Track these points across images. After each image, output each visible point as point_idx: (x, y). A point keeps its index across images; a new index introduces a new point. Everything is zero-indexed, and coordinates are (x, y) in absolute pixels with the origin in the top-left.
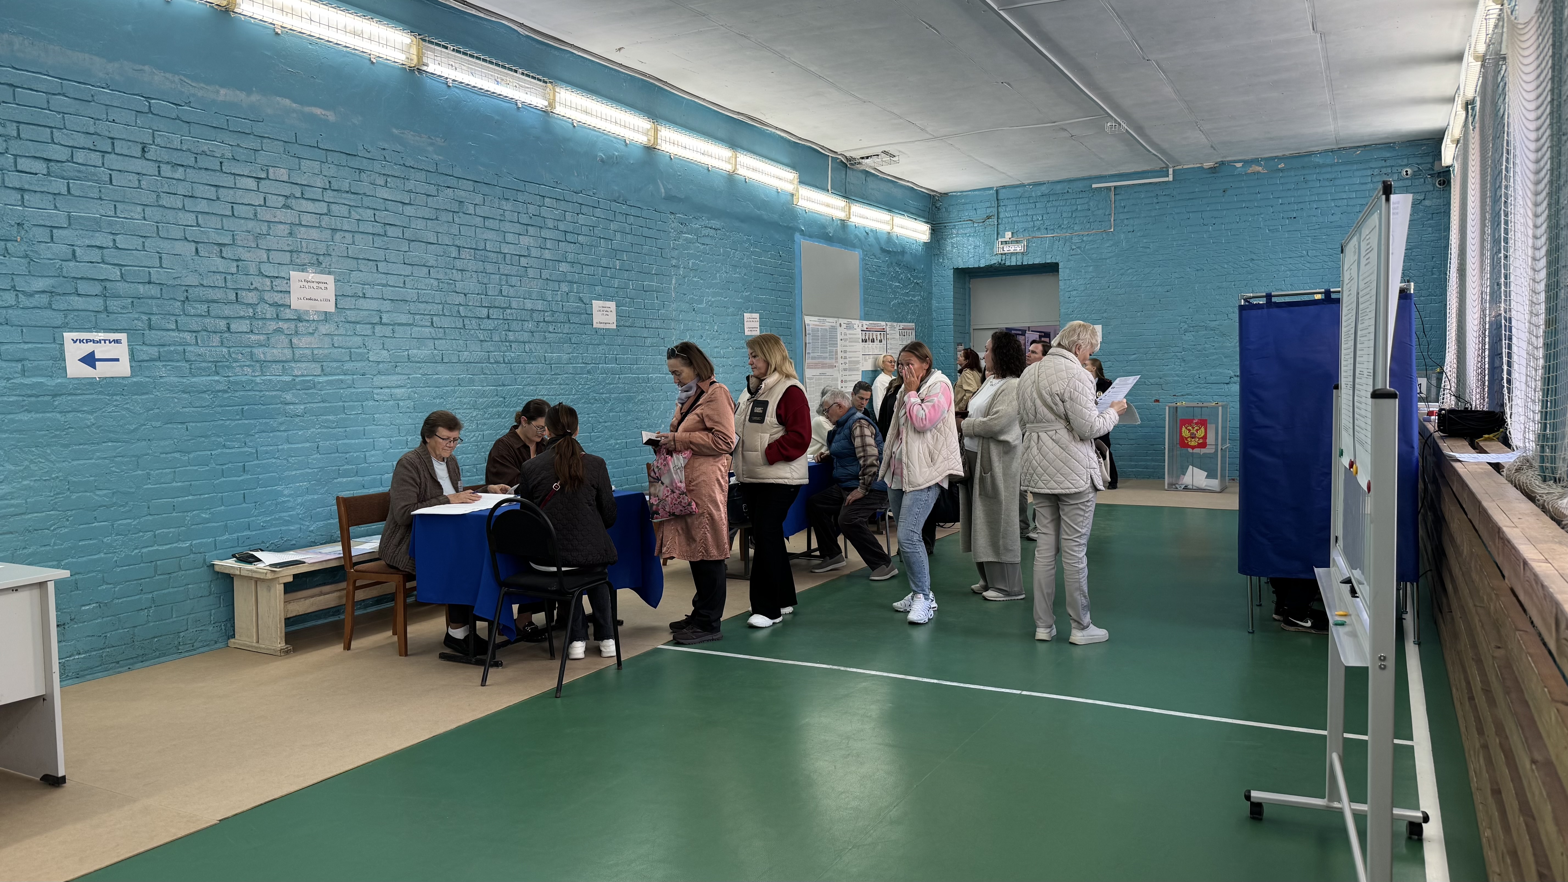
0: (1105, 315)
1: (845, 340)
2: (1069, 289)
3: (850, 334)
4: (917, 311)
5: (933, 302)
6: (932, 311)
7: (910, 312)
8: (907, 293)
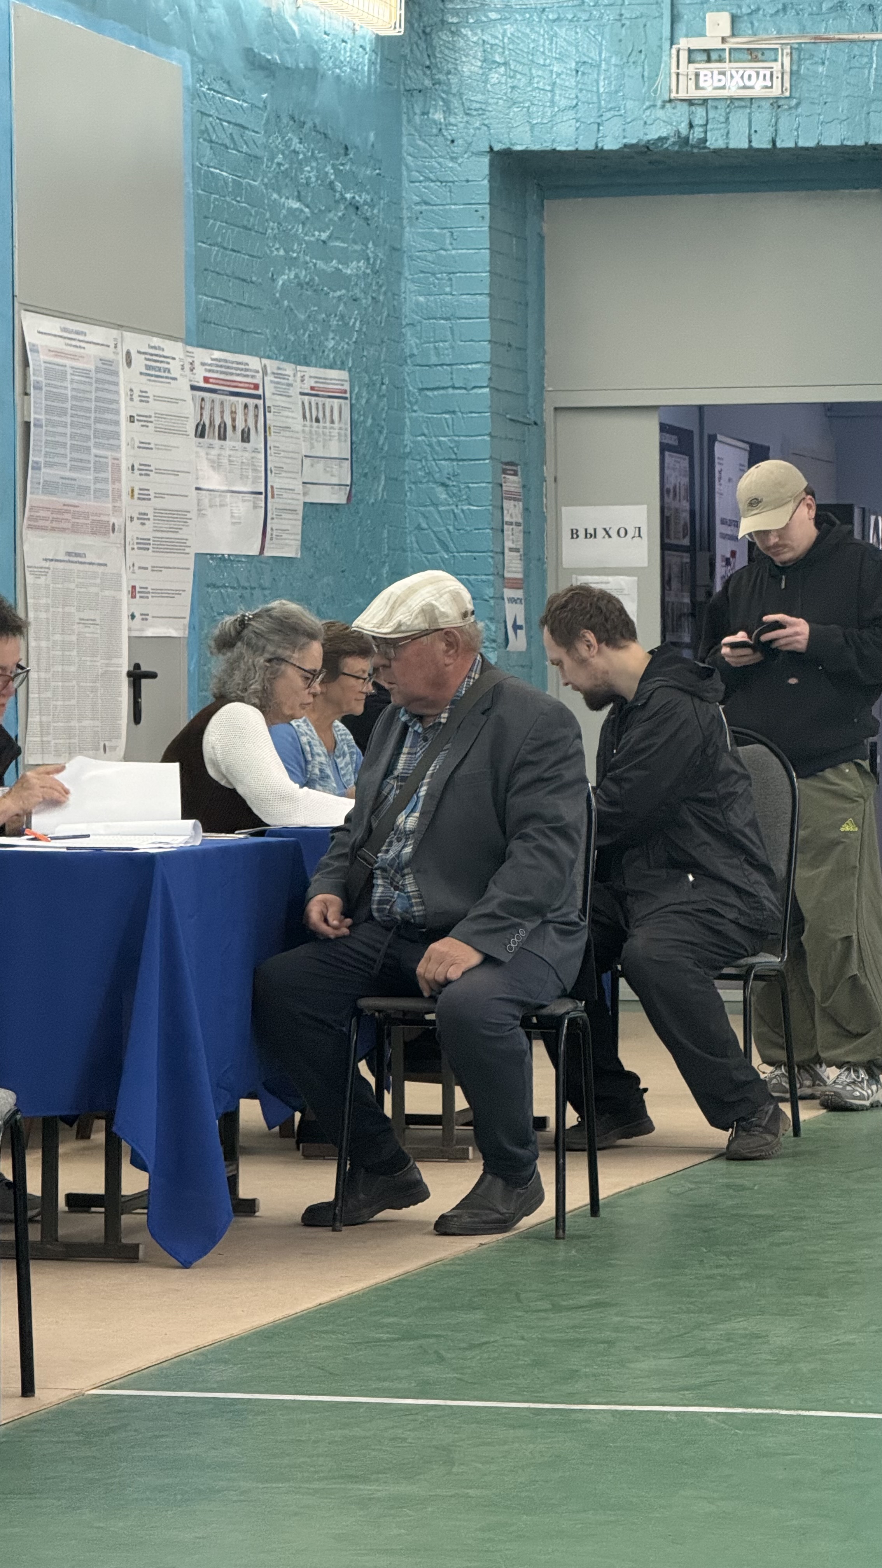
1: (145, 421)
3: (157, 398)
4: (354, 323)
5: (408, 287)
6: (404, 323)
7: (334, 322)
8: (324, 242)
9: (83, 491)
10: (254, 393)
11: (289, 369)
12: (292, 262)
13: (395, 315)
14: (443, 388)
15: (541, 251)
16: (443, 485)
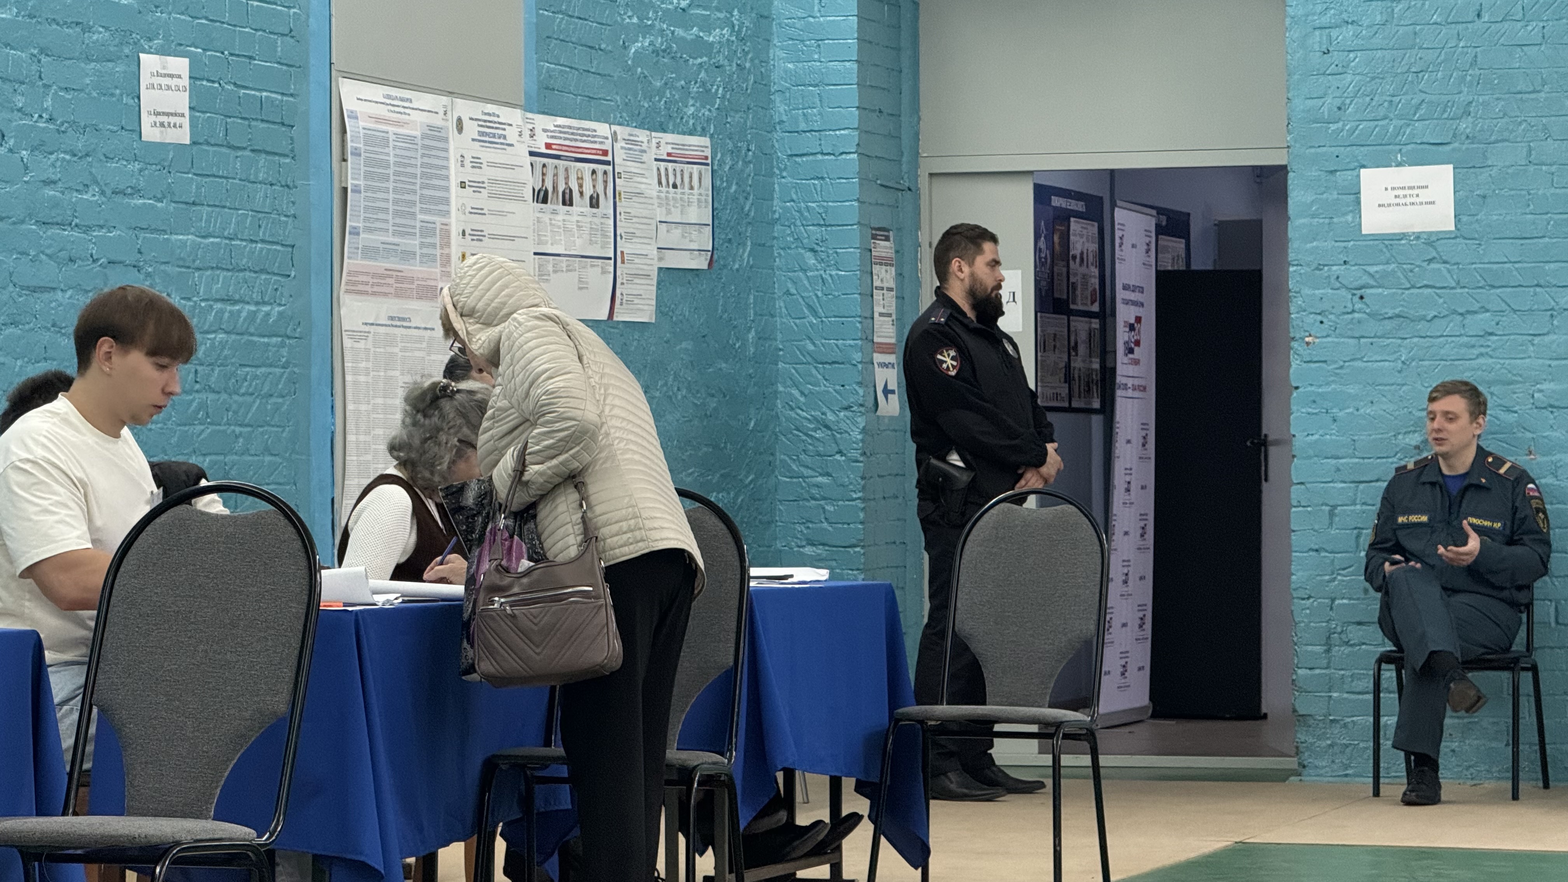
0: (1464, 125)
1: (478, 187)
2: (1325, 20)
3: (492, 165)
4: (717, 90)
5: (777, 53)
6: (773, 90)
7: (694, 89)
8: (683, 10)
9: (407, 255)
10: (603, 158)
11: (642, 135)
12: (646, 30)
13: (763, 83)
14: (812, 154)
16: (812, 250)
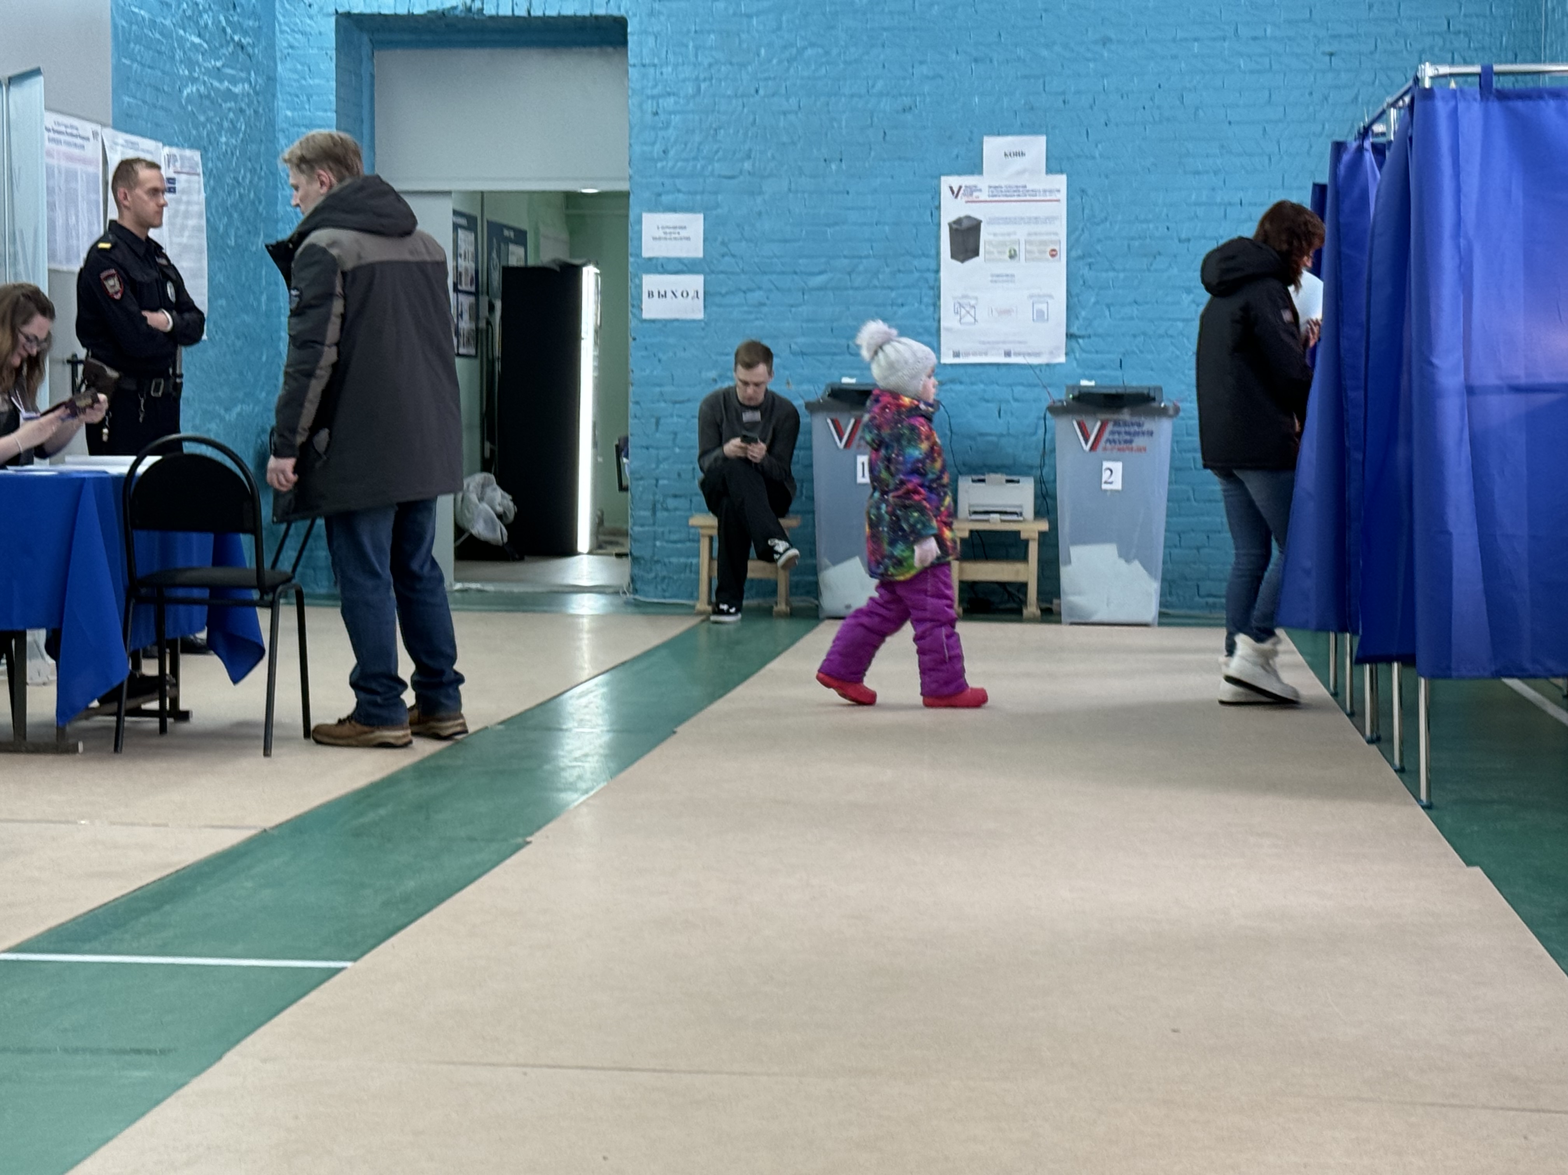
2: (655, 92)
7: (226, 124)
8: (218, 69)
12: (194, 80)
15: (372, 85)
